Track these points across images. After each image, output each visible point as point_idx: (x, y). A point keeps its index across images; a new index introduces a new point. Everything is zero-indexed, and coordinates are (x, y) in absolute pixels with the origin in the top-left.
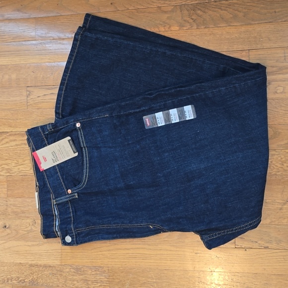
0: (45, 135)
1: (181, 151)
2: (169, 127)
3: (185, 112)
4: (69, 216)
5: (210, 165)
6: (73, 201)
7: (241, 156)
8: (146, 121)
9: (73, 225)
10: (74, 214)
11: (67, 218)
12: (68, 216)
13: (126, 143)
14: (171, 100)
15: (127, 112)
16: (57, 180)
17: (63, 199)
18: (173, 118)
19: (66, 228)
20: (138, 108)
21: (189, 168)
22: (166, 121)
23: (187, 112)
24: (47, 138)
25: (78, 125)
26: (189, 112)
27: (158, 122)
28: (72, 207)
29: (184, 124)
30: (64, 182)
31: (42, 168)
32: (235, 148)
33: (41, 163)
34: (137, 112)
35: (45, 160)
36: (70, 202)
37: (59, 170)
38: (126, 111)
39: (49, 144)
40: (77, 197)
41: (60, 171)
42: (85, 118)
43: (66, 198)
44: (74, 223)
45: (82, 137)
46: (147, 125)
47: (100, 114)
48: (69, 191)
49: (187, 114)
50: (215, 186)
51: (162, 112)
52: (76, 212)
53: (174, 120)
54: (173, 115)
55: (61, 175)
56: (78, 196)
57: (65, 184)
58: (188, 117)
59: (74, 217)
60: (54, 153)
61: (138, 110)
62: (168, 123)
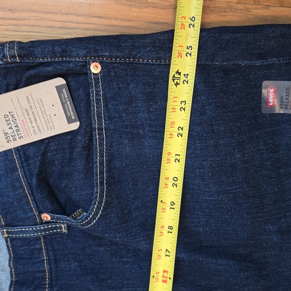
4: (41, 268)
8: (268, 92)
10: (53, 266)
11: (33, 272)
12: (37, 268)
15: (231, 63)
16: (15, 188)
17: (28, 232)
25: (95, 68)
28: (47, 249)
30: (32, 194)
36: (45, 238)
37: (21, 163)
38: (227, 60)
41: (23, 167)
42: (118, 53)
43: (36, 231)
45: (98, 101)
46: (267, 102)
47: (162, 55)
48: (46, 217)
52: (56, 262)
55: (25, 175)
56: (68, 229)
57: (34, 200)
59: (51, 272)
60: (10, 119)
61: (258, 63)
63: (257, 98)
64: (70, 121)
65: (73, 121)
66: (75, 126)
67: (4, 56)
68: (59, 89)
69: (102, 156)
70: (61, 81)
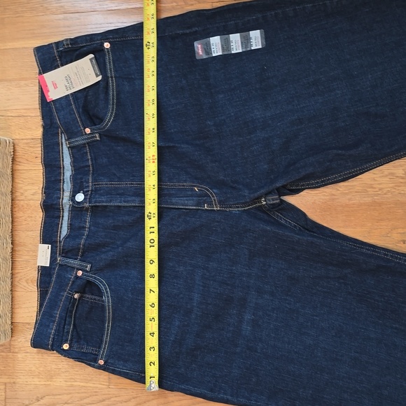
0: (58, 52)
1: (240, 92)
2: (227, 58)
3: (250, 38)
4: (87, 164)
5: (278, 112)
6: (92, 144)
7: (320, 101)
8: (198, 47)
9: (92, 176)
10: (94, 162)
11: (83, 167)
12: (85, 164)
13: (168, 75)
14: (234, 20)
15: (174, 33)
16: (71, 114)
17: (79, 141)
18: (234, 47)
19: (82, 178)
20: (189, 28)
21: (251, 115)
22: (223, 49)
23: (253, 38)
24: (60, 57)
25: (107, 45)
26: (256, 39)
27: (213, 50)
28: (90, 152)
29: (248, 54)
30: (80, 117)
31: (50, 98)
32: (314, 89)
33: (48, 91)
34: (187, 34)
35: (55, 86)
36: (89, 146)
37: (74, 101)
38: (171, 32)
39: (62, 65)
40: (98, 138)
41: (75, 103)
42: (117, 36)
43: (83, 140)
44: (93, 174)
45: (110, 62)
46: (198, 53)
47: (139, 34)
48: (88, 131)
49: (253, 41)
50: (284, 140)
51: (219, 37)
52: (95, 159)
53: (235, 49)
54: (234, 42)
55: (76, 108)
56: (100, 137)
57: (81, 120)
58: (254, 45)
59: (93, 167)
60: (68, 78)
61: (188, 31)
62: (226, 53)
63: (192, 51)
64: (97, 76)
65: (99, 76)
66: (100, 78)
67: (64, 45)
68: (91, 60)
69: (113, 91)
70: (91, 56)
